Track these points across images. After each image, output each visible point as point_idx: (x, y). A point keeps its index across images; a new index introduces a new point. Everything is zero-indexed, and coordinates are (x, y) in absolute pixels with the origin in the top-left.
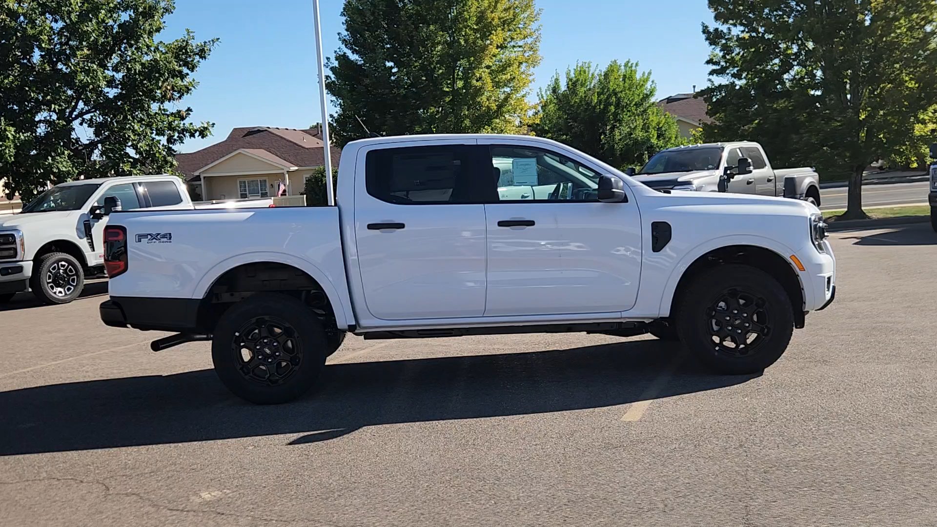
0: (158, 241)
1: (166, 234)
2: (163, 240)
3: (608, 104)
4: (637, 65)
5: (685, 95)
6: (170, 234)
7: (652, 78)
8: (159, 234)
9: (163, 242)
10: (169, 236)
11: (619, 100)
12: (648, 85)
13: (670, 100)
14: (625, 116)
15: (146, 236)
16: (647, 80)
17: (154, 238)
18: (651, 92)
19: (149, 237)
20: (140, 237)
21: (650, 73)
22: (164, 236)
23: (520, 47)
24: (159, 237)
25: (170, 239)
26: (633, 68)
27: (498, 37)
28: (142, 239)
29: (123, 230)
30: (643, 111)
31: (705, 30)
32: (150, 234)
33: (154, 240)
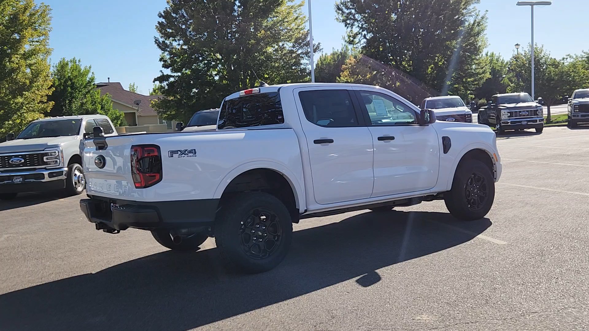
0: (186, 156)
1: (192, 150)
2: (190, 154)
3: (65, 86)
4: (79, 61)
5: (104, 83)
6: (195, 150)
7: (91, 71)
8: (187, 150)
9: (190, 156)
10: (194, 152)
11: (73, 84)
12: (90, 75)
13: (98, 86)
14: (77, 95)
15: (176, 152)
16: (89, 71)
17: (183, 154)
18: (93, 80)
19: (179, 153)
20: (172, 153)
21: (90, 67)
22: (190, 152)
23: (37, 42)
24: (186, 152)
25: (195, 153)
26: (77, 63)
27: (28, 33)
28: (174, 155)
29: (158, 148)
30: (87, 92)
31: (157, 41)
32: (179, 151)
33: (183, 155)
